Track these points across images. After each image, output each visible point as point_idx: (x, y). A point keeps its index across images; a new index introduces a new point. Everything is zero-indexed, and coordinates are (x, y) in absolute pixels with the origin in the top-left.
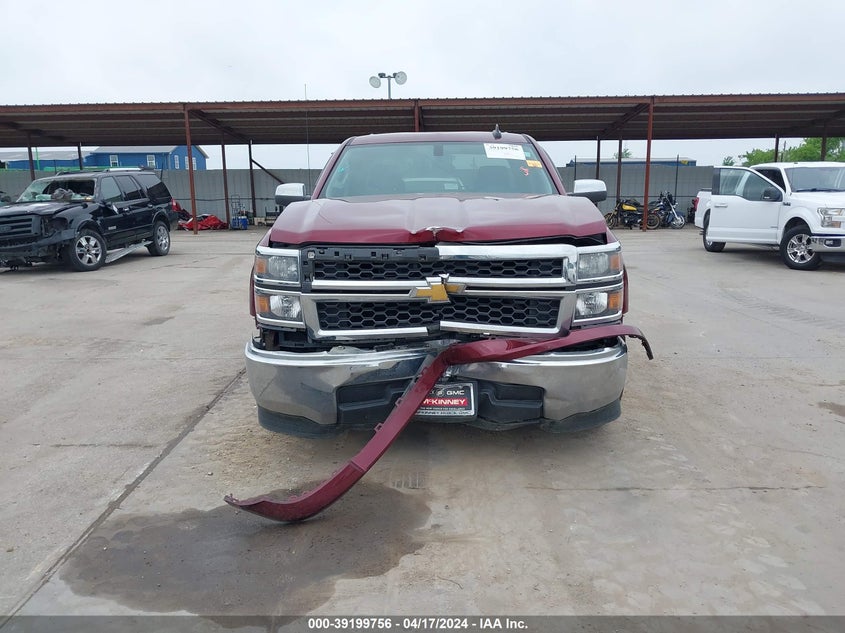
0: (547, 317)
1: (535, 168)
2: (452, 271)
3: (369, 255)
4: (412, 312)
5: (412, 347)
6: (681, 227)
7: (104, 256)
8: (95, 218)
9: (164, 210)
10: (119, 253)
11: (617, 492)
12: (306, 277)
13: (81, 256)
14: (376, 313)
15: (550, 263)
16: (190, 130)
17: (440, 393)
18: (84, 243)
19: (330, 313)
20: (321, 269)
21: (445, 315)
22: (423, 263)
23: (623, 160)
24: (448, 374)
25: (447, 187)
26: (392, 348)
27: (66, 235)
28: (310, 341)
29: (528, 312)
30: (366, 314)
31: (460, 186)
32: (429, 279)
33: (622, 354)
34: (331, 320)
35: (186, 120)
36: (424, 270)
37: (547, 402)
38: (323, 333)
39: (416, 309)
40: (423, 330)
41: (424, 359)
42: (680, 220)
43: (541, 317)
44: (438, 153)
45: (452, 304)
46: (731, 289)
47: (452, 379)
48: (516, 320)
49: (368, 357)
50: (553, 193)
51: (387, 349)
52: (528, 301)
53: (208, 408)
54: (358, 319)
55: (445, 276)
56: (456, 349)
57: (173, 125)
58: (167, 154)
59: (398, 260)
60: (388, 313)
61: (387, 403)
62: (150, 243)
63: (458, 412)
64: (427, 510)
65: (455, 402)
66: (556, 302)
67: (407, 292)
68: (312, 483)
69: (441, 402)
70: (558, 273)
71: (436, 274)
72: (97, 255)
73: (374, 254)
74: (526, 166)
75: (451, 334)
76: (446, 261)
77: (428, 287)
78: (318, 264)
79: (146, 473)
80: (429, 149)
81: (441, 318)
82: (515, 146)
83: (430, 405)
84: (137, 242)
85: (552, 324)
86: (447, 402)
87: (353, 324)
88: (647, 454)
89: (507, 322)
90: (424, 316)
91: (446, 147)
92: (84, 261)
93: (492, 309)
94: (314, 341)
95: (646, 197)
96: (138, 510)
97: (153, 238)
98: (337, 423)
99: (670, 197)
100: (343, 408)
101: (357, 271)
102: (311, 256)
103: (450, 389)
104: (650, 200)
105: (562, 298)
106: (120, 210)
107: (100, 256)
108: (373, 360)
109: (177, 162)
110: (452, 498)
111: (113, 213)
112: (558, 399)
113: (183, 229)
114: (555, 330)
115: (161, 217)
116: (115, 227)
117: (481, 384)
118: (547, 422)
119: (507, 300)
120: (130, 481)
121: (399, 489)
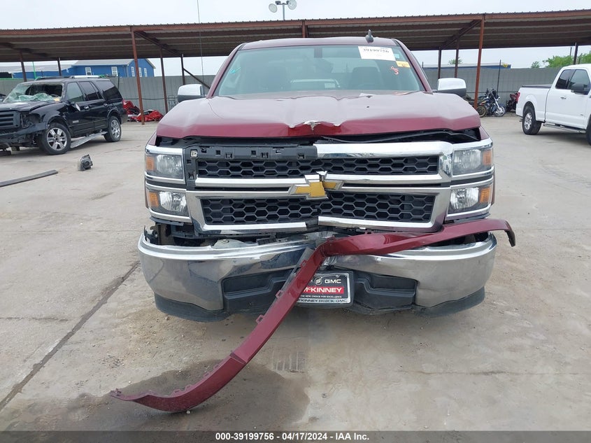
0: (421, 212)
1: (404, 68)
2: (330, 168)
3: (250, 153)
4: (292, 208)
5: (292, 240)
6: (502, 115)
7: (70, 142)
8: (61, 114)
9: (115, 108)
10: (81, 140)
11: (484, 376)
12: (189, 175)
13: (52, 144)
14: (258, 209)
15: (426, 160)
16: (136, 47)
17: (318, 281)
18: (53, 133)
19: (215, 209)
20: (204, 167)
21: (323, 211)
22: (302, 161)
23: (459, 65)
24: (326, 264)
25: (327, 86)
26: (274, 241)
27: (39, 127)
28: (197, 234)
29: (402, 207)
30: (248, 210)
31: (337, 85)
32: (308, 177)
33: (492, 246)
34: (215, 215)
35: (133, 39)
36: (302, 168)
37: (420, 293)
38: (208, 228)
39: (295, 204)
40: (302, 225)
41: (303, 250)
42: (501, 110)
43: (415, 212)
44: (318, 55)
45: (330, 199)
46: (550, 166)
47: (330, 269)
48: (390, 215)
49: (251, 249)
50: (421, 90)
51: (269, 242)
52: (403, 197)
53: (123, 279)
54: (241, 214)
55: (323, 173)
56: (333, 244)
57: (124, 42)
58: (125, 66)
59: (277, 158)
60: (269, 209)
61: (269, 291)
62: (105, 133)
63: (336, 301)
64: (305, 398)
65: (332, 290)
66: (431, 198)
67: (286, 189)
68: (201, 363)
69: (319, 290)
70: (434, 170)
71: (314, 172)
72: (63, 142)
73: (254, 153)
74: (396, 66)
75: (329, 228)
76: (323, 159)
77: (308, 184)
78: (200, 163)
79: (55, 350)
80: (310, 52)
81: (319, 213)
82: (385, 49)
83: (309, 293)
84: (96, 132)
85: (427, 219)
86: (325, 290)
87: (236, 219)
88: (507, 331)
89: (382, 217)
90: (303, 211)
91: (325, 50)
92: (54, 147)
93: (368, 205)
94: (200, 234)
95: (476, 93)
96: (37, 395)
97: (107, 129)
98: (224, 309)
99: (494, 93)
100: (228, 297)
101: (238, 169)
102: (194, 154)
103: (328, 278)
104: (479, 95)
105: (437, 194)
106: (82, 108)
107: (66, 143)
108: (255, 253)
109: (133, 72)
110: (328, 383)
111: (76, 109)
112: (429, 289)
113: (135, 121)
114: (429, 225)
115: (114, 113)
116: (77, 121)
117: (357, 274)
118: (419, 309)
119: (382, 196)
120: (38, 361)
121: (278, 372)
